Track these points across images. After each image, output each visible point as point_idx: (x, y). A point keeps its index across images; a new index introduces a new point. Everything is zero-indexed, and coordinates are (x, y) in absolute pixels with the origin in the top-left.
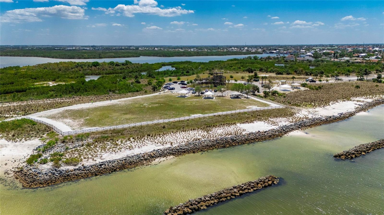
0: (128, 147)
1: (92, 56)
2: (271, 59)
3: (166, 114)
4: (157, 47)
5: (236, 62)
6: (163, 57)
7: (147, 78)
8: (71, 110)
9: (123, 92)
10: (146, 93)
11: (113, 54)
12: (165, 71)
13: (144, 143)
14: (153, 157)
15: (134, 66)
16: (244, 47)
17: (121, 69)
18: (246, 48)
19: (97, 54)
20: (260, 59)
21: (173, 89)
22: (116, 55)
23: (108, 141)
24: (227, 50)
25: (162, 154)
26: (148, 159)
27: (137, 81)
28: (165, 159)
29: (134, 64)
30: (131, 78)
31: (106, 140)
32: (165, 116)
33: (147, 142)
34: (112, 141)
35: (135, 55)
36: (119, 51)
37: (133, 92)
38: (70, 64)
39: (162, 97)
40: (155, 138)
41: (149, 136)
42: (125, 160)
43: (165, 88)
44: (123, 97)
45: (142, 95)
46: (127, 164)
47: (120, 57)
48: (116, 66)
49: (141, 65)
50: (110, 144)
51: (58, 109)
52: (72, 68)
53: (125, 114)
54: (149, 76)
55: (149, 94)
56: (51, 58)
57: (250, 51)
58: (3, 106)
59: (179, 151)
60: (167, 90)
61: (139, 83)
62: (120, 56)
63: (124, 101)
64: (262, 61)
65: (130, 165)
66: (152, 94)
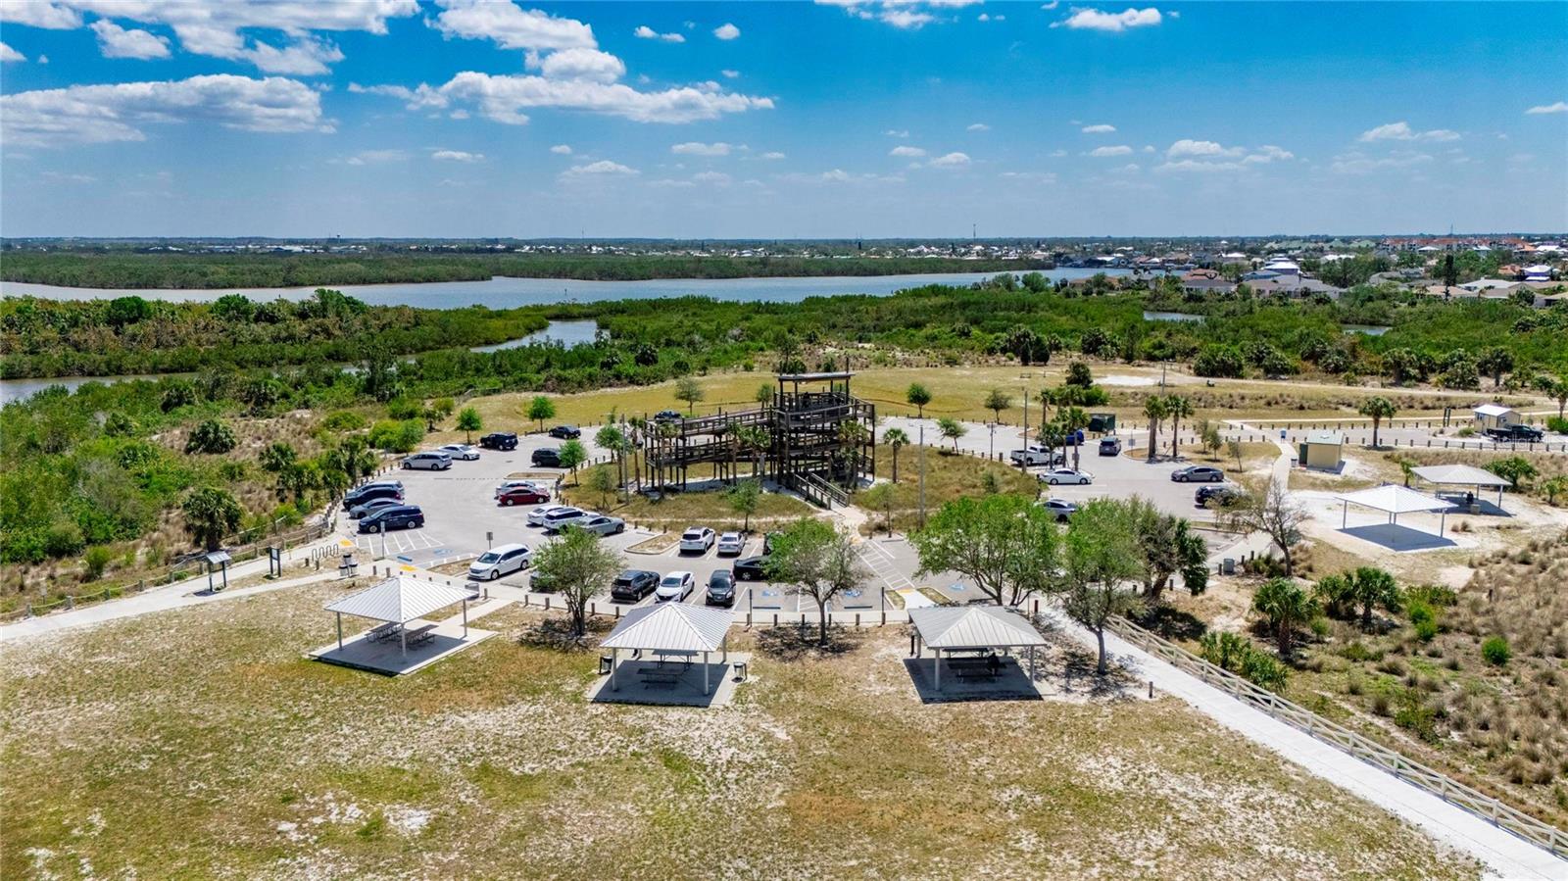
2: (1112, 288)
5: (941, 300)
16: (968, 244)
18: (978, 248)
20: (1057, 290)
22: (373, 273)
24: (896, 253)
35: (469, 271)
47: (391, 281)
48: (257, 321)
57: (999, 258)
62: (393, 274)
64: (1068, 295)
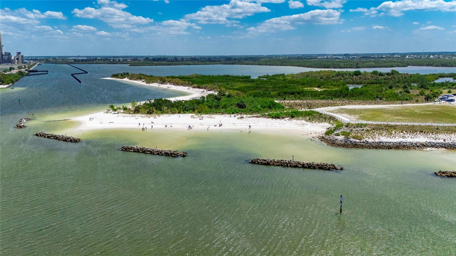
0: (402, 137)
1: (348, 66)
3: (441, 120)
4: (433, 54)
6: (442, 67)
7: (418, 89)
8: (345, 109)
9: (391, 100)
10: (417, 101)
11: (373, 63)
12: (442, 83)
13: (416, 136)
14: (425, 146)
15: (402, 76)
17: (385, 79)
19: (354, 64)
21: (452, 100)
22: (376, 65)
23: (383, 131)
25: (434, 145)
26: (420, 146)
27: (407, 91)
28: (436, 149)
29: (401, 74)
30: (398, 88)
31: (382, 130)
32: (440, 122)
33: (420, 136)
34: (387, 131)
35: (401, 64)
36: (379, 60)
37: (402, 100)
38: (330, 73)
39: (437, 107)
40: (428, 134)
41: (422, 132)
42: (399, 143)
43: (440, 99)
44: (392, 104)
45: (413, 103)
46: (401, 146)
47: (381, 67)
48: (379, 75)
49: (411, 75)
50: (385, 132)
51: (334, 107)
52: (333, 77)
53: (395, 116)
54: (421, 87)
55: (421, 103)
56: (306, 67)
58: (291, 102)
59: (452, 146)
60: (443, 102)
61: (409, 93)
62: (381, 65)
63: (393, 107)
65: (404, 147)
66: (424, 103)
